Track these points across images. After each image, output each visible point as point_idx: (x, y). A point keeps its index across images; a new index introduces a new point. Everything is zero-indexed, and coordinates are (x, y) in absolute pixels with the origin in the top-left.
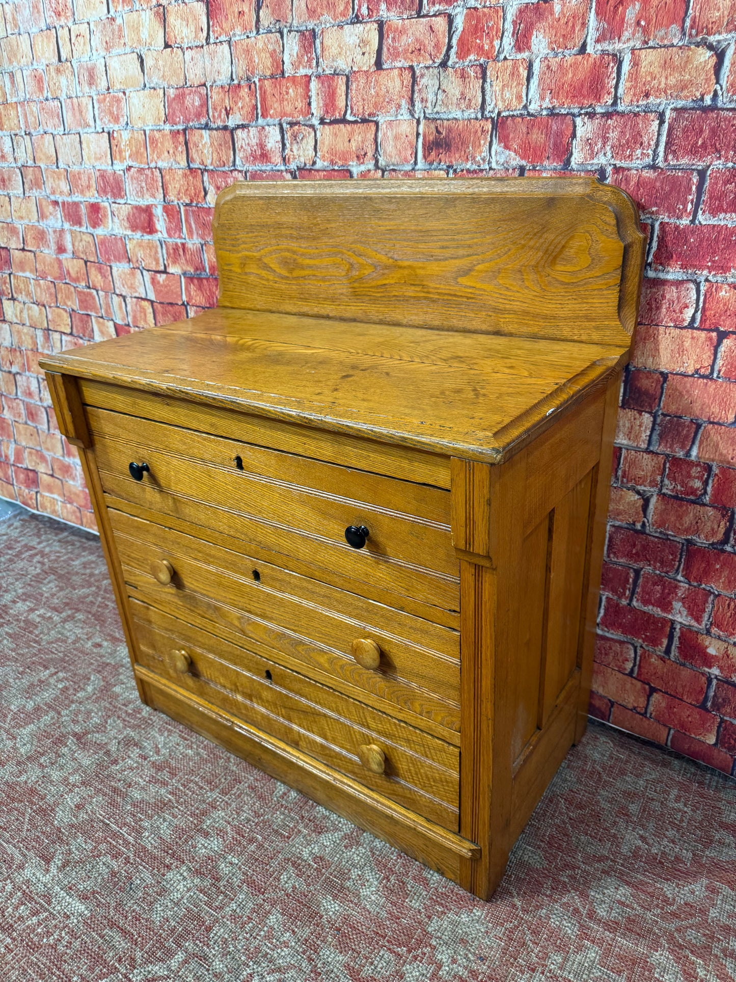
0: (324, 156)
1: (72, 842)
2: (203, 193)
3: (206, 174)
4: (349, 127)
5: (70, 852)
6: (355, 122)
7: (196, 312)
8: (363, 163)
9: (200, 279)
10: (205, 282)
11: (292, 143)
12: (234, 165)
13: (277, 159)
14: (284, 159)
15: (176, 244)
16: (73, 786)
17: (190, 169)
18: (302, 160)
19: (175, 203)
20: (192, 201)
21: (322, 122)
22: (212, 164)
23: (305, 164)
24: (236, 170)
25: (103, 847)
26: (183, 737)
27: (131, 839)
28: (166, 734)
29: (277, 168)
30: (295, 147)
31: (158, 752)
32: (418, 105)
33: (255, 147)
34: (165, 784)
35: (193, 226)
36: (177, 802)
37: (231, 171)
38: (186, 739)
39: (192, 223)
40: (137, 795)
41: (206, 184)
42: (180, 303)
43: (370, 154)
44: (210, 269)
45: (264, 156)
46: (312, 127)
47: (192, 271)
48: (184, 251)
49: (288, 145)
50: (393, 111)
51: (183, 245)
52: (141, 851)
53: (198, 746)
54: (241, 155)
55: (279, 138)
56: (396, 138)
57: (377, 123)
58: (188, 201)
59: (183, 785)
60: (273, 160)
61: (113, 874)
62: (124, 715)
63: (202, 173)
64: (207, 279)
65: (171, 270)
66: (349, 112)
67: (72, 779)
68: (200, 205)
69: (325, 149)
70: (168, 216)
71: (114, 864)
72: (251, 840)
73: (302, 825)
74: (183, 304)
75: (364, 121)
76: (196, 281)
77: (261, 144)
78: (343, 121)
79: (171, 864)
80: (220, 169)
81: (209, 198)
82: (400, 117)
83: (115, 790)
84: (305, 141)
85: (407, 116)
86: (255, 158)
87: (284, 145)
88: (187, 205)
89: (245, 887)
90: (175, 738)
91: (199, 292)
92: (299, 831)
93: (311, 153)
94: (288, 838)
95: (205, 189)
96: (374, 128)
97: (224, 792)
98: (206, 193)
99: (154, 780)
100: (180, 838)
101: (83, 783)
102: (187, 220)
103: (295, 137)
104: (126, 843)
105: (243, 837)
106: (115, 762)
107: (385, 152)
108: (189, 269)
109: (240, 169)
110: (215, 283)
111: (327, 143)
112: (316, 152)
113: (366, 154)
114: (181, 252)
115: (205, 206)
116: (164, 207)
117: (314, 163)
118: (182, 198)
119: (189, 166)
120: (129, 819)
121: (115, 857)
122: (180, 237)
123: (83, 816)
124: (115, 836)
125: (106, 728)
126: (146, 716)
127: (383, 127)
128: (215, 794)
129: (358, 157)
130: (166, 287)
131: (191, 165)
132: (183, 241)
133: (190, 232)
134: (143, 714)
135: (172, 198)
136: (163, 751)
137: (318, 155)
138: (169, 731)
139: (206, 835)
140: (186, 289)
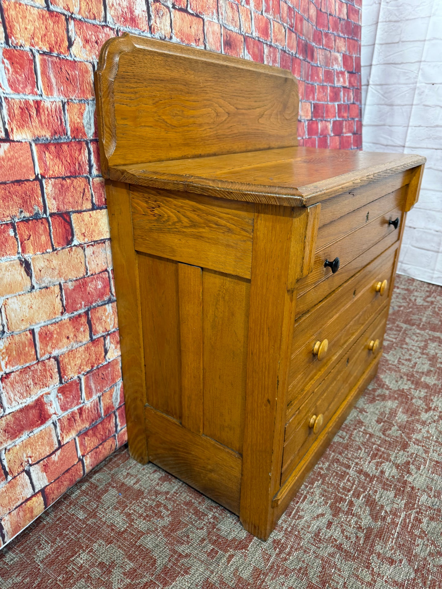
0: (177, 34)
1: (422, 555)
2: (67, 43)
3: (72, 22)
4: (190, 17)
5: (430, 554)
6: (192, 15)
7: (54, 186)
8: (198, 45)
9: (58, 145)
10: (65, 147)
11: (155, 16)
12: (105, 21)
13: (144, 26)
14: (150, 28)
15: (27, 102)
16: (373, 575)
17: (51, 12)
18: (163, 32)
19: (27, 48)
20: (51, 50)
21: (174, 7)
22: (79, 13)
23: (165, 37)
24: (107, 26)
25: (417, 532)
26: (304, 500)
27: (403, 515)
28: (301, 513)
29: (144, 34)
30: (158, 20)
31: (323, 515)
32: (220, 17)
33: (126, 10)
34: (351, 504)
35: (53, 81)
36: (364, 492)
37: (103, 26)
38: (305, 497)
39: (52, 76)
40: (366, 521)
41: (72, 34)
42: (32, 178)
43: (202, 40)
44: (72, 132)
45: (133, 21)
46: (168, 7)
47: (48, 136)
48: (38, 111)
49: (153, 17)
50: (211, 14)
51: (37, 103)
52: (409, 506)
53: (311, 488)
54: (112, 12)
55: (145, 8)
56: (213, 33)
57: (203, 20)
58: (46, 49)
59: (349, 491)
60: (141, 26)
61: (432, 519)
62: (283, 555)
63: (67, 20)
64: (68, 144)
65: (16, 136)
66: (189, 6)
67: (368, 579)
68: (62, 56)
69: (177, 29)
70: (12, 64)
71: (425, 520)
72: (378, 450)
73: (360, 429)
74: (37, 178)
75: (197, 16)
76: (53, 148)
77: (130, 8)
78: (186, 11)
79: (410, 486)
80: (90, 21)
81: (73, 49)
82: (214, 20)
83: (367, 537)
84: (164, 17)
85: (216, 21)
86: (126, 20)
87: (149, 16)
88: (44, 53)
89: (407, 450)
90: (304, 505)
91: (57, 161)
92: (364, 430)
93: (168, 28)
94: (370, 434)
95: (69, 39)
96: (202, 23)
97: (349, 467)
98: (71, 44)
99: (349, 512)
100: (391, 485)
101: (368, 567)
102: (44, 73)
103: (157, 11)
104: (408, 516)
105: (377, 454)
106: (339, 547)
107: (209, 41)
108: (43, 133)
109: (111, 26)
110: (78, 147)
111: (178, 24)
112: (172, 30)
113: (199, 39)
114: (34, 112)
115: (69, 58)
116: (5, 52)
117: (171, 38)
118: (37, 44)
119: (48, 6)
120: (389, 520)
121: (420, 522)
122: (33, 93)
123: (398, 556)
124: (404, 526)
125: (300, 569)
126: (282, 533)
127: (206, 23)
128: (351, 472)
129: (195, 40)
130: (10, 159)
131: (52, 7)
132: (38, 98)
133: (49, 87)
134: (280, 537)
135: (21, 41)
136: (320, 511)
137: (173, 31)
138: (297, 511)
139: (382, 472)
140: (40, 158)
